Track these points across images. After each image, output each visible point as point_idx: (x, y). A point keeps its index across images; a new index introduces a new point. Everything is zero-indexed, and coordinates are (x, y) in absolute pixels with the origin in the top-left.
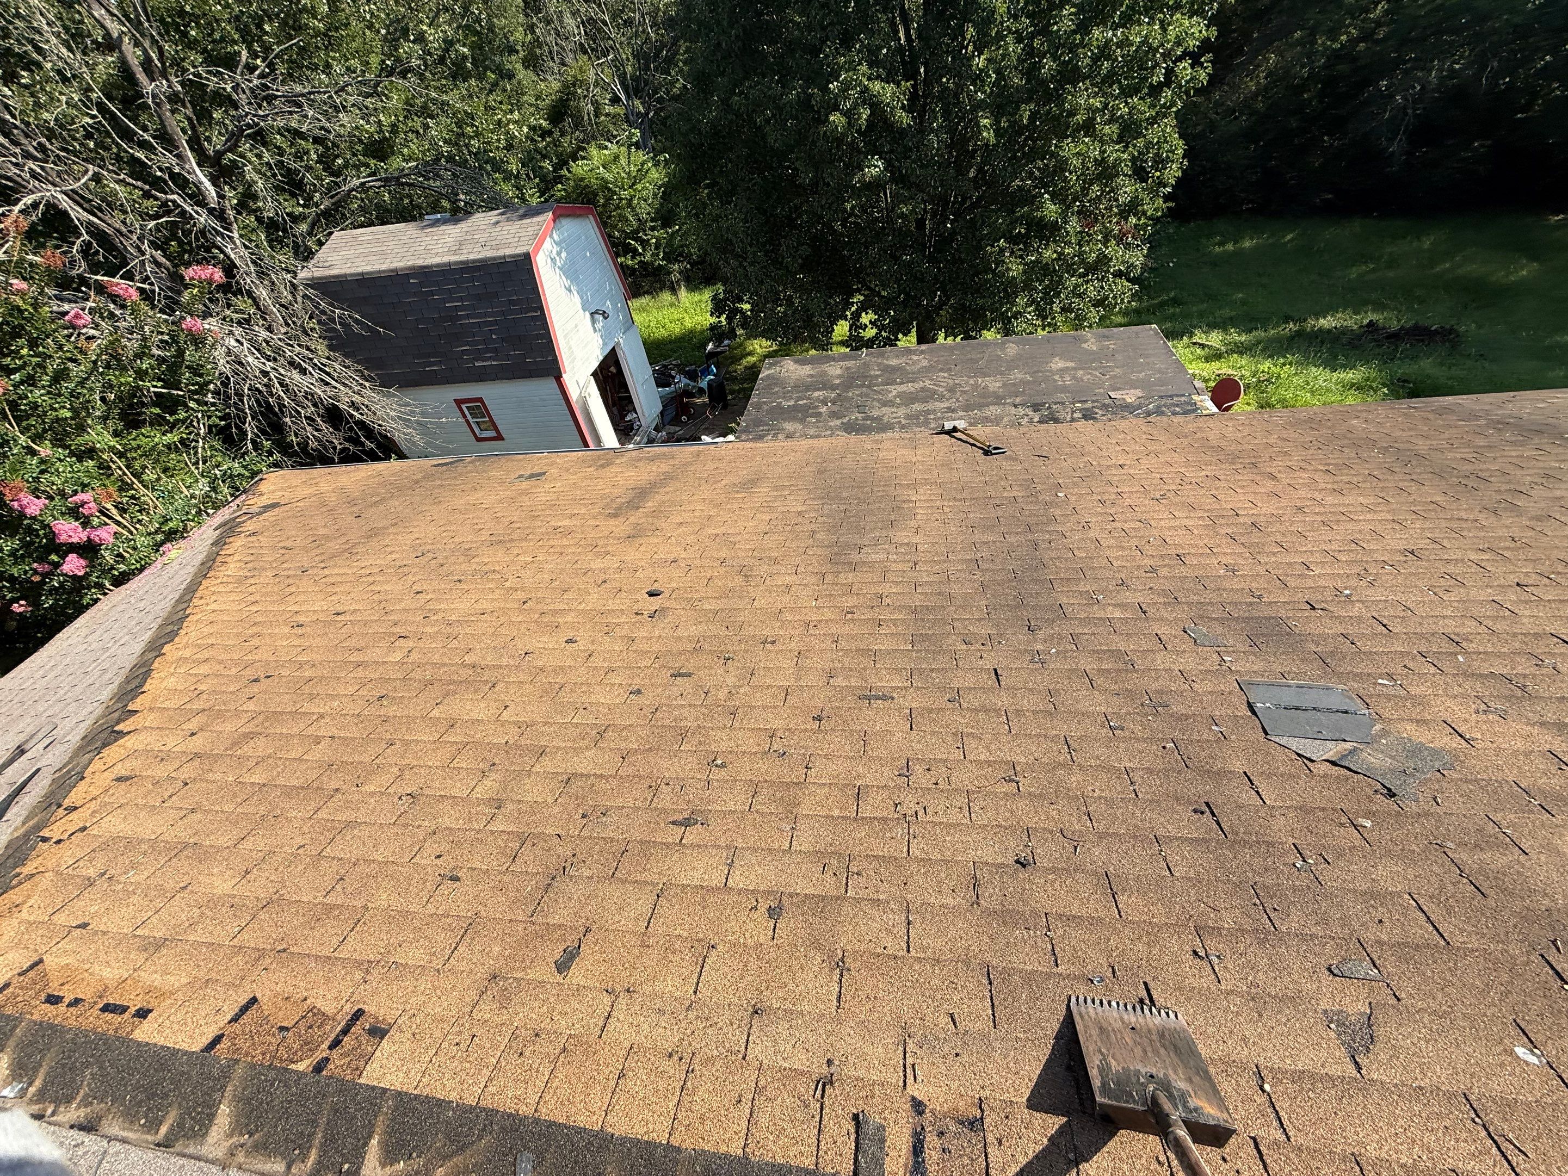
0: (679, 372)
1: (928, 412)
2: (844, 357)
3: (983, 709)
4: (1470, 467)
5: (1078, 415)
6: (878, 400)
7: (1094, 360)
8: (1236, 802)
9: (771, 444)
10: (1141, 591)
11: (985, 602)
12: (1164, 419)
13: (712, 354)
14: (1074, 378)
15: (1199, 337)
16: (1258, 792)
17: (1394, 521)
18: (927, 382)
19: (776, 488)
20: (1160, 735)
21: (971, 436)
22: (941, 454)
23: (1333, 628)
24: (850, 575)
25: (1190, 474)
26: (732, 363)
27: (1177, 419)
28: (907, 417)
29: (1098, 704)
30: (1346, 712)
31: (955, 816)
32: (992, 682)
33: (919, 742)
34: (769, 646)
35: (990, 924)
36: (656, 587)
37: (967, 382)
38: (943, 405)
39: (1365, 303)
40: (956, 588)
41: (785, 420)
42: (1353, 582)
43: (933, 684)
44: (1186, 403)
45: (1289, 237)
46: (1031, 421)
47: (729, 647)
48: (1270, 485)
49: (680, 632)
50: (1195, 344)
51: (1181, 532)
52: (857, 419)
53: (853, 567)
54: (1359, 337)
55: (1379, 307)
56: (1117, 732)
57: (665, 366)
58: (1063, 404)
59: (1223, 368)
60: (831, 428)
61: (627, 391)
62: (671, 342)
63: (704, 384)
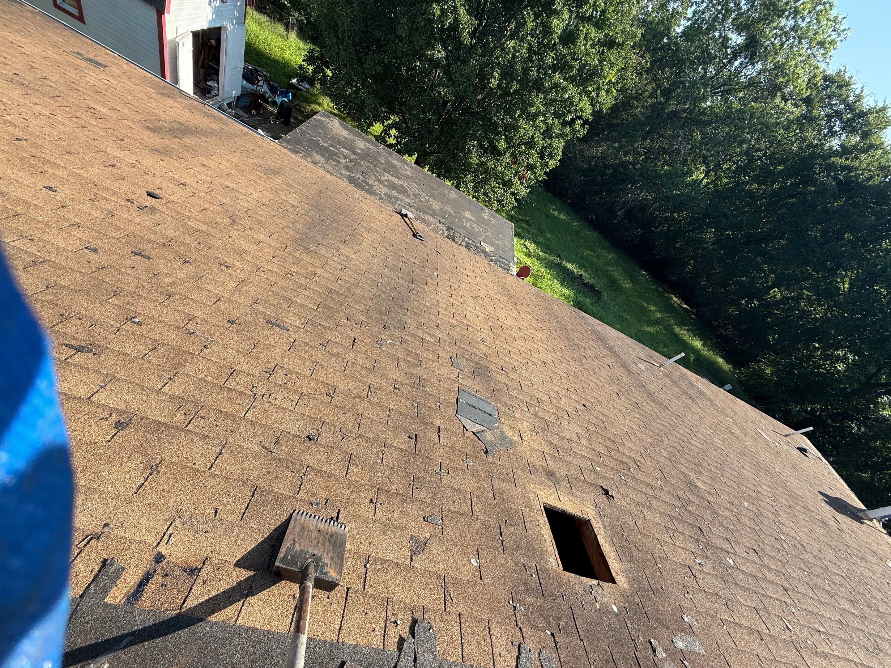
0: (265, 81)
1: (398, 199)
2: (370, 141)
3: (337, 355)
4: (577, 342)
5: (464, 243)
6: (376, 176)
7: (483, 223)
8: (428, 438)
9: (300, 160)
10: (443, 333)
11: (370, 304)
12: (496, 266)
13: (292, 86)
14: (471, 226)
15: (527, 243)
16: (439, 436)
17: (546, 349)
18: (406, 184)
19: (287, 184)
20: (414, 399)
21: (412, 224)
22: (393, 223)
23: (504, 380)
24: (304, 255)
25: (492, 294)
26: (304, 102)
27: (501, 270)
28: (386, 194)
29: (395, 374)
30: (490, 415)
31: (286, 404)
32: (349, 344)
33: (289, 358)
34: (223, 268)
35: (272, 465)
36: (157, 192)
37: (425, 197)
38: (407, 200)
39: (584, 266)
40: (359, 291)
41: (316, 152)
42: (521, 366)
43: (316, 332)
44: (507, 265)
45: (575, 224)
46: (443, 234)
47: (193, 255)
48: (515, 314)
49: (158, 229)
50: (525, 245)
51: (474, 316)
52: (359, 178)
53: (308, 251)
54: (575, 278)
55: (587, 271)
56: (396, 391)
57: (257, 71)
58: (461, 235)
59: (528, 262)
60: (342, 174)
61: (218, 64)
62: (269, 58)
63: (279, 100)
